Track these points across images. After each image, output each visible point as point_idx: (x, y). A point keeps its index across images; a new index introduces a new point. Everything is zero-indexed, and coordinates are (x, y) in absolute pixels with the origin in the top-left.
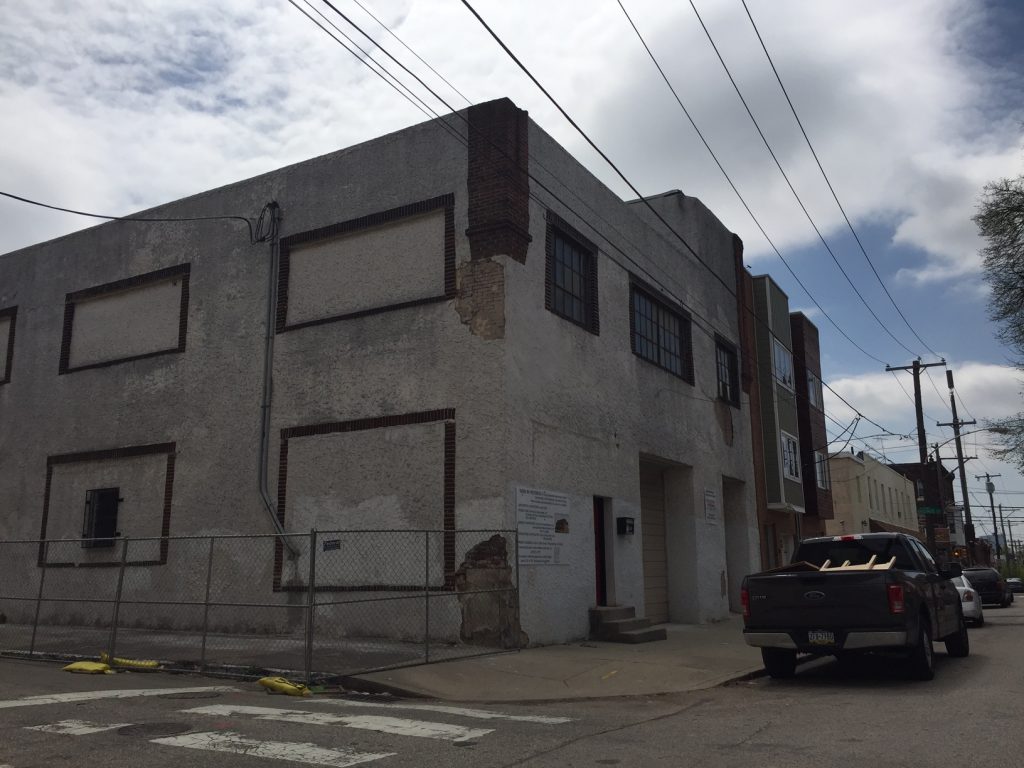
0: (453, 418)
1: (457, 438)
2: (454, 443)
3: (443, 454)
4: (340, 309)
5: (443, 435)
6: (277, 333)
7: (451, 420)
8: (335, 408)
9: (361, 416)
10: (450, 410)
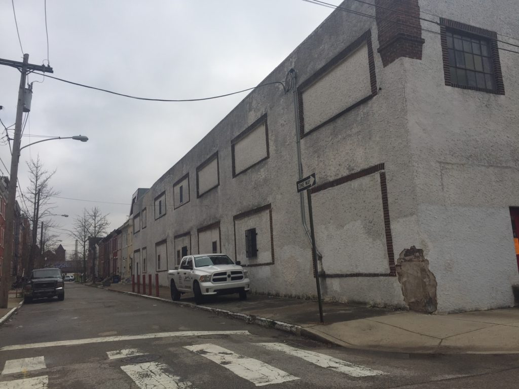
0: (384, 169)
1: (387, 181)
2: (386, 185)
3: (380, 192)
4: (326, 118)
5: (379, 181)
6: (301, 139)
7: (383, 171)
8: (328, 174)
9: (340, 177)
10: (381, 164)
